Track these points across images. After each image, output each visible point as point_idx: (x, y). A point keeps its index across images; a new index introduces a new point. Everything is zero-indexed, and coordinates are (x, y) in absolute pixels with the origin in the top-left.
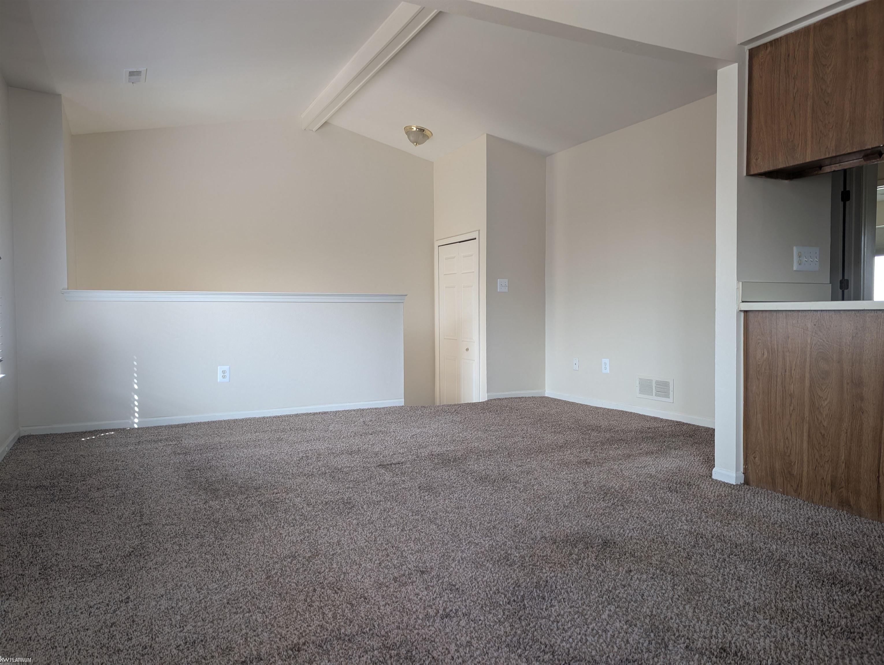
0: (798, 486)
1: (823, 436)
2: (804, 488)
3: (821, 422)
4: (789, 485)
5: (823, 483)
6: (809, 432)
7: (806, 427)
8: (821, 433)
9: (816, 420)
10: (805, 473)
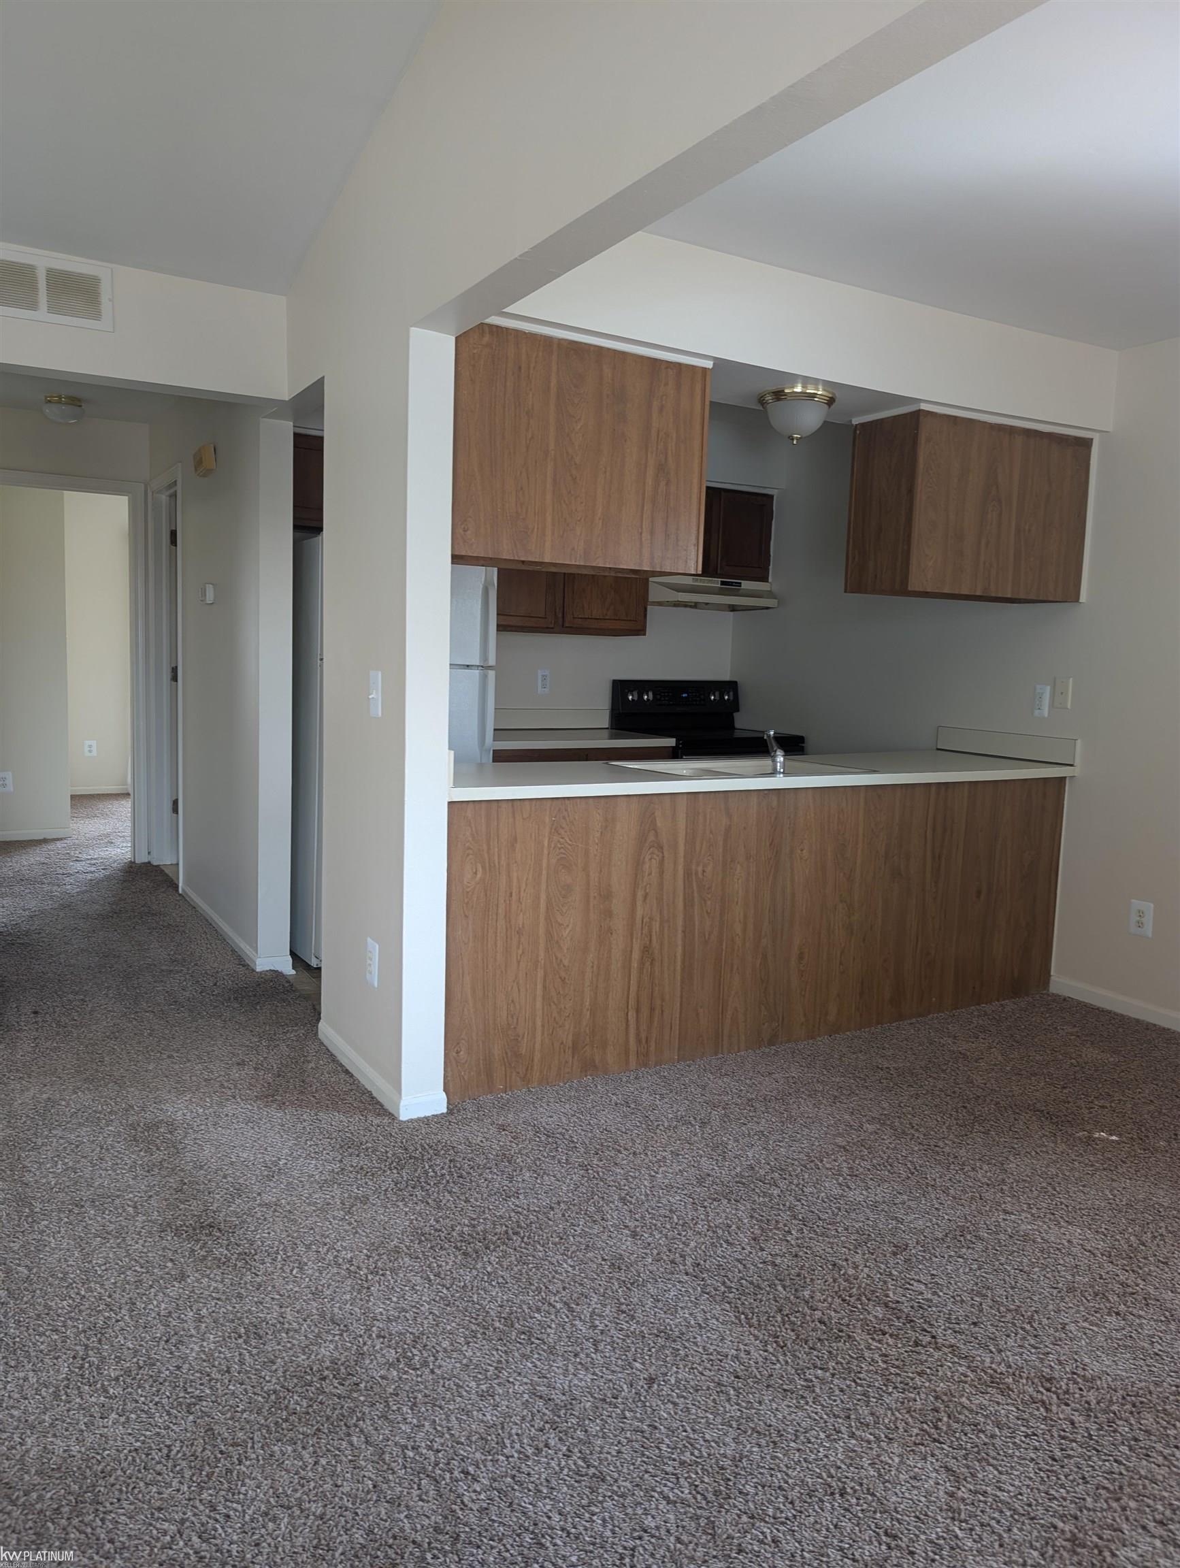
0: (527, 1070)
1: (563, 980)
2: (535, 1068)
3: (561, 961)
4: (514, 1074)
5: (562, 1050)
6: (545, 980)
7: (540, 973)
8: (561, 978)
9: (554, 961)
10: (538, 1046)
